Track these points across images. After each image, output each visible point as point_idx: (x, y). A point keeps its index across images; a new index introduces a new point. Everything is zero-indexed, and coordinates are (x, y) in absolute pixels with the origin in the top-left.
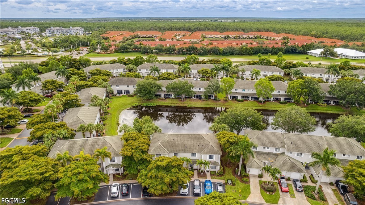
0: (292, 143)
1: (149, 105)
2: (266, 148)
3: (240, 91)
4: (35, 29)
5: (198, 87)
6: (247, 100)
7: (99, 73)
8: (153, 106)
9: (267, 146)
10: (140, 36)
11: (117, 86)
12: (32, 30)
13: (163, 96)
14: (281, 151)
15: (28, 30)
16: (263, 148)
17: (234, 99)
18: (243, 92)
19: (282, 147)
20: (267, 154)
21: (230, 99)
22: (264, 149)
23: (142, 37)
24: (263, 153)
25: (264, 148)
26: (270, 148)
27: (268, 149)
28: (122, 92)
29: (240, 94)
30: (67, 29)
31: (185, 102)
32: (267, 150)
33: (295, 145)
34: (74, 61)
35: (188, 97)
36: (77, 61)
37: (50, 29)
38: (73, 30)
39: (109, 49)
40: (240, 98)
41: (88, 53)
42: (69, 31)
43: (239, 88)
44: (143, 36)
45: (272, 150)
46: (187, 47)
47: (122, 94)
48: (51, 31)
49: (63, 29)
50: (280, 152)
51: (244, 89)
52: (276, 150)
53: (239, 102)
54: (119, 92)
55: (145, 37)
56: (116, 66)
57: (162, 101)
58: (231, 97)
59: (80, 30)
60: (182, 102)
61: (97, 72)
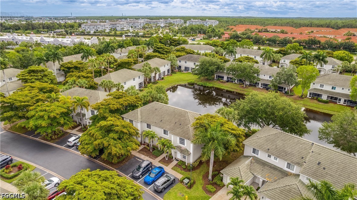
0: (319, 163)
1: (204, 85)
2: (272, 157)
3: (327, 88)
4: (180, 21)
5: (267, 75)
6: (336, 103)
7: (182, 50)
8: (208, 87)
9: (273, 155)
10: (268, 30)
11: (186, 62)
12: (177, 21)
13: (225, 79)
14: (295, 170)
15: (175, 22)
16: (267, 155)
17: (315, 98)
18: (333, 90)
19: (298, 164)
20: (271, 167)
21: (310, 96)
22: (269, 158)
23: (270, 31)
24: (264, 164)
25: (269, 156)
26: (278, 159)
27: (275, 160)
28: (189, 69)
29: (326, 92)
30: (203, 21)
31: (246, 89)
32: (272, 161)
33: (324, 169)
34: (173, 40)
35: (254, 85)
36: (176, 41)
37: (190, 21)
38: (208, 23)
39: (221, 37)
40: (324, 97)
41: (202, 39)
42: (205, 23)
43: (327, 84)
44: (272, 30)
45: (282, 164)
46: (306, 39)
47: (189, 71)
48: (191, 22)
49: (200, 21)
50: (294, 172)
51: (334, 86)
52: (289, 165)
53: (320, 103)
54: (187, 69)
55: (274, 32)
56: (205, 47)
57: (221, 83)
58: (310, 94)
59: (215, 23)
60: (242, 89)
61: (181, 49)
